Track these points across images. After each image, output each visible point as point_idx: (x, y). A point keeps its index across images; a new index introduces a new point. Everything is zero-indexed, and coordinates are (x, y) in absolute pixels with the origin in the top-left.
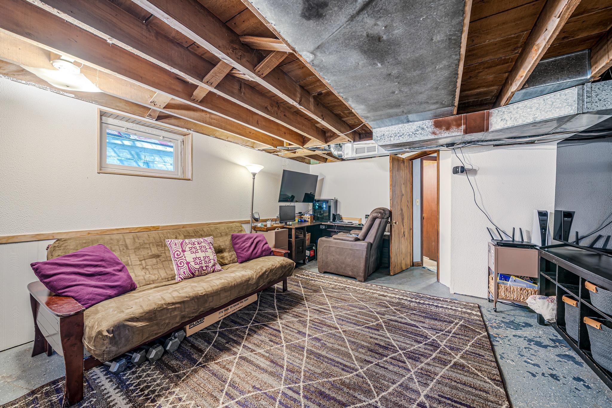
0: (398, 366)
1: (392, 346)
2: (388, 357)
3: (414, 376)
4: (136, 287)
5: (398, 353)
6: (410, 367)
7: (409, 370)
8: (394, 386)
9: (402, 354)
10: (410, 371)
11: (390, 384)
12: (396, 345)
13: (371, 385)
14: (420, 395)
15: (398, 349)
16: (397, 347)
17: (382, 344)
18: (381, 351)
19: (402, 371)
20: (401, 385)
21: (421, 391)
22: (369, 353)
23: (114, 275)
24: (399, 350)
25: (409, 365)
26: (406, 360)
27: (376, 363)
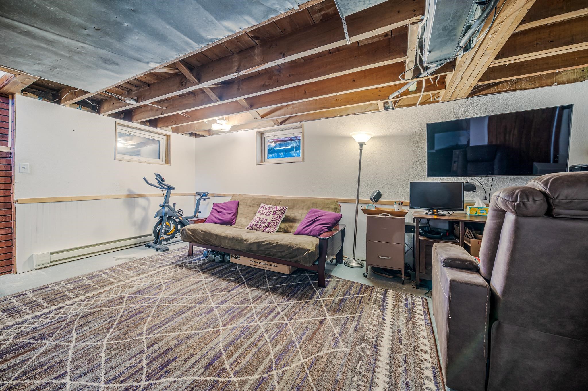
0: (123, 372)
1: (162, 375)
2: (145, 366)
3: (96, 384)
4: (234, 224)
5: (143, 380)
6: (111, 385)
7: (109, 382)
8: (104, 359)
9: (139, 384)
10: (107, 383)
11: (109, 357)
12: (159, 381)
13: (121, 341)
14: (71, 380)
15: (151, 382)
16: (156, 381)
17: (173, 365)
18: (161, 360)
19: (112, 374)
20: (99, 366)
21: (74, 382)
22: (165, 348)
23: (225, 214)
24: (147, 383)
25: (115, 385)
26: (126, 384)
27: (145, 352)
